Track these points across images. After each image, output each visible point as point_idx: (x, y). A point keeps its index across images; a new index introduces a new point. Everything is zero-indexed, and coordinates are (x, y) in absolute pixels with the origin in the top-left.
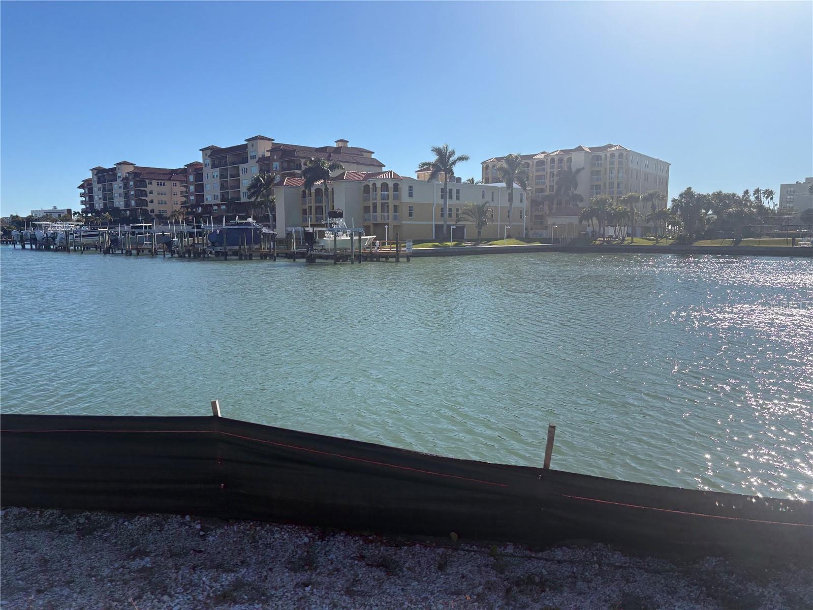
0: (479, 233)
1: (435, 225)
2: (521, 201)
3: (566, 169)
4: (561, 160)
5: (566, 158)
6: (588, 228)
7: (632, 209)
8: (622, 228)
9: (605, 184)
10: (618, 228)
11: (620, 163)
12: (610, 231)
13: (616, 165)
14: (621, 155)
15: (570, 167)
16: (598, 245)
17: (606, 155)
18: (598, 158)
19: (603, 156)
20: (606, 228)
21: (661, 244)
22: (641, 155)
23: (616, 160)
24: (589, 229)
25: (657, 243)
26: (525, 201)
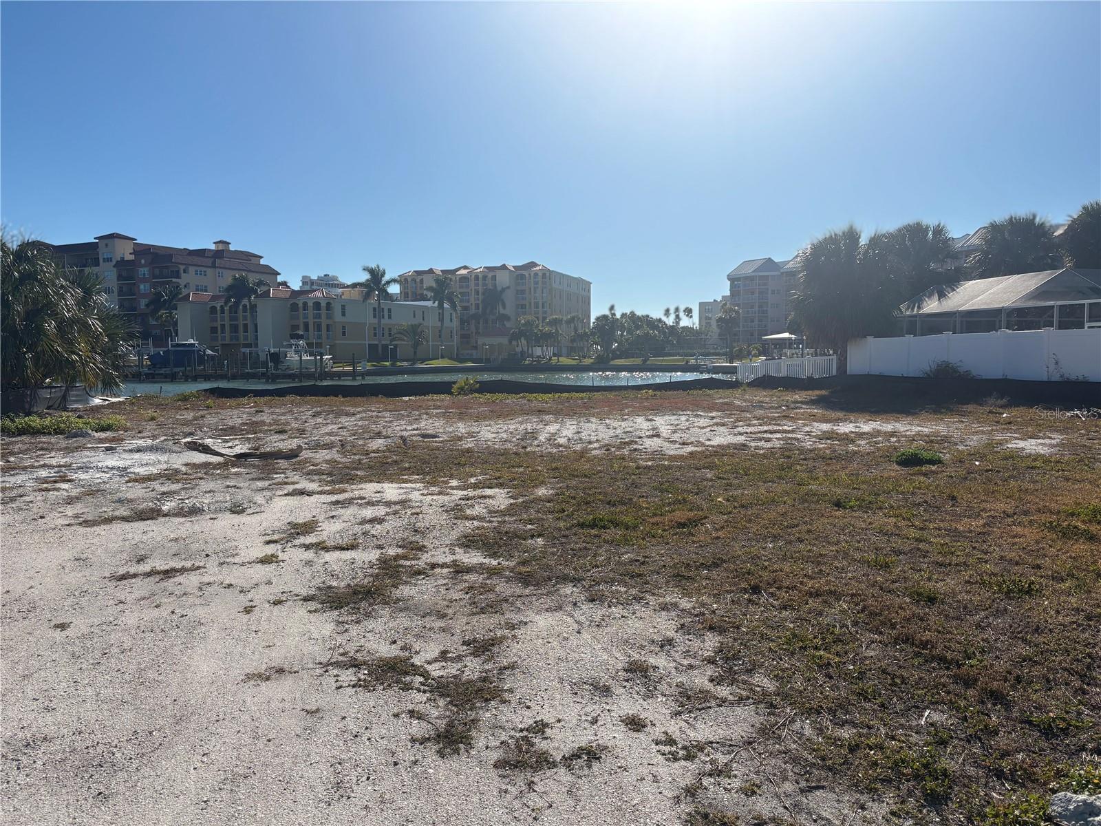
0: (415, 353)
1: (369, 344)
2: (451, 321)
3: (491, 287)
4: (485, 277)
5: (490, 275)
6: (516, 348)
7: (557, 330)
8: (549, 348)
9: (530, 303)
10: (545, 348)
11: (544, 283)
12: (538, 351)
13: (540, 285)
14: (544, 275)
15: (495, 286)
16: (528, 365)
17: (530, 274)
18: (522, 277)
19: (527, 276)
20: (534, 348)
21: (583, 363)
22: (563, 275)
23: (540, 279)
24: (519, 350)
25: (580, 362)
26: (455, 320)
